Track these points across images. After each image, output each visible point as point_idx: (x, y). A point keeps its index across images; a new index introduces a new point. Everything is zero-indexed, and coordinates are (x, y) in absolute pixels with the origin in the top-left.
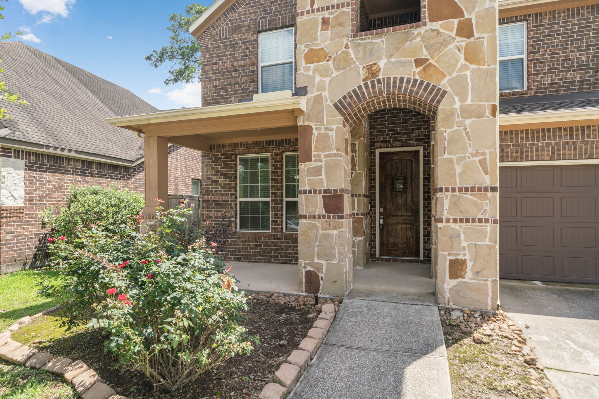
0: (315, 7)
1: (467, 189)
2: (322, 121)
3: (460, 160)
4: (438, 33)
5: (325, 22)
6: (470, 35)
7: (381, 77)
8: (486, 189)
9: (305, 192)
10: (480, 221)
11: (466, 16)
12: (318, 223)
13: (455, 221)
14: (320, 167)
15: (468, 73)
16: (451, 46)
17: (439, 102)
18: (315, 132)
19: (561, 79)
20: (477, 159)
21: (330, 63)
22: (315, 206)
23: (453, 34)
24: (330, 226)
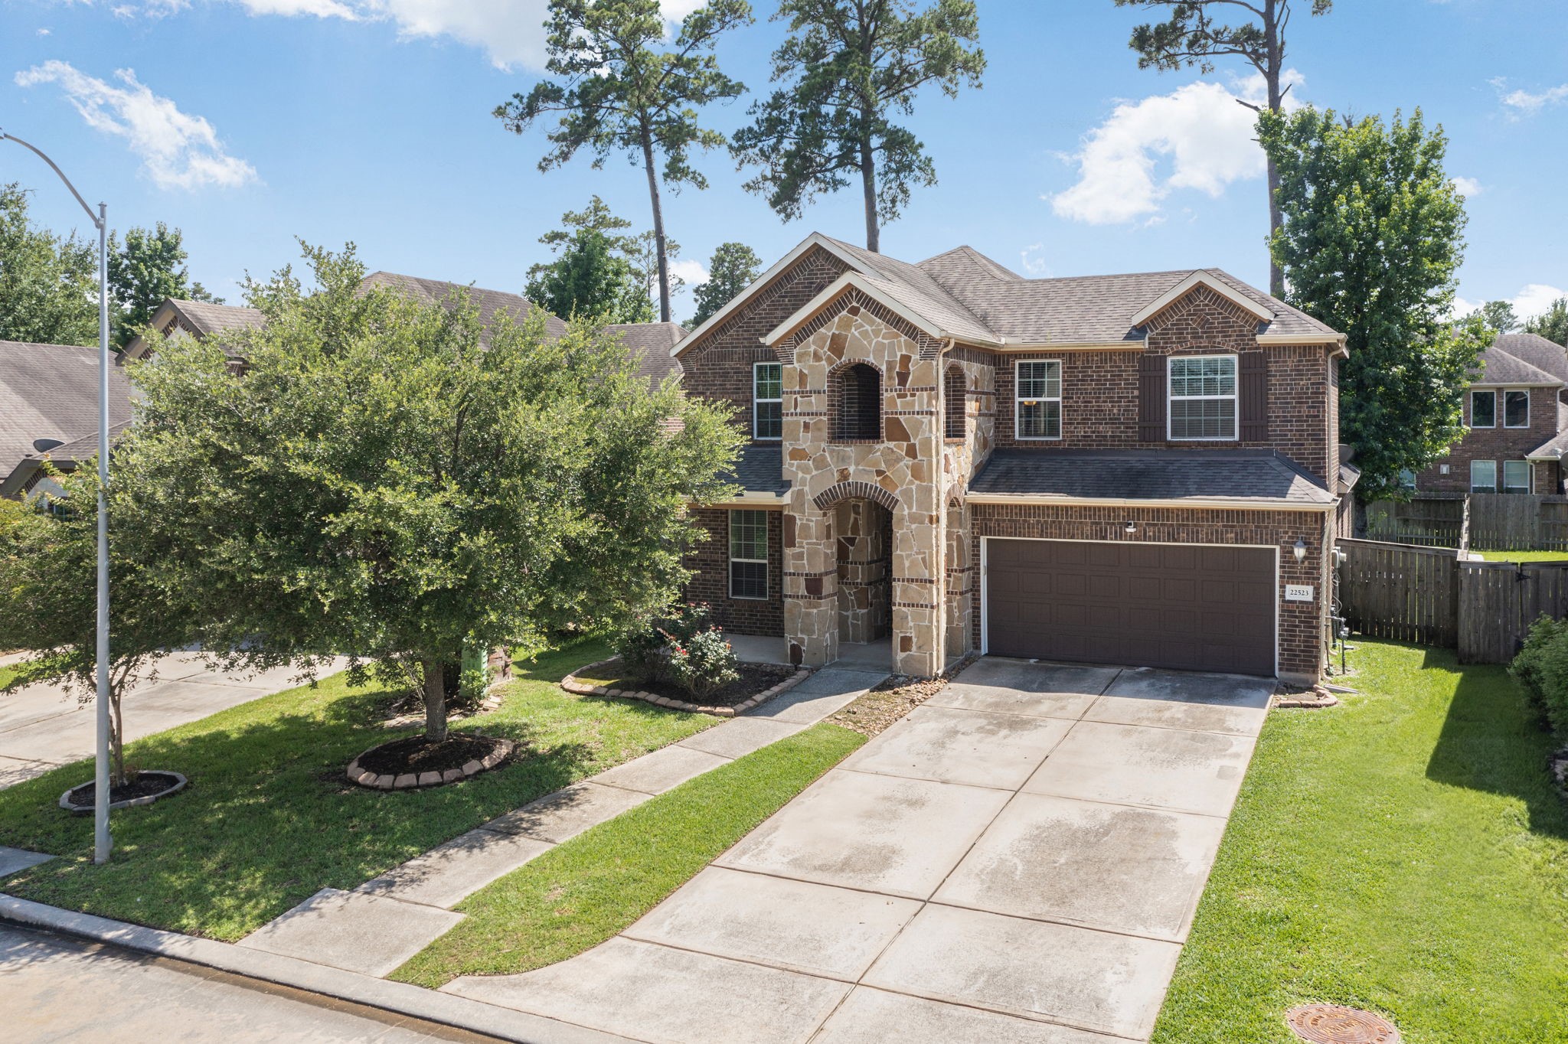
0: (798, 410)
1: (912, 580)
2: (804, 513)
3: (909, 556)
4: (893, 451)
5: (806, 426)
6: (915, 457)
7: (850, 481)
8: (926, 581)
9: (790, 574)
10: (922, 606)
11: (912, 441)
12: (801, 602)
13: (904, 605)
14: (803, 553)
15: (914, 487)
16: (902, 464)
17: (893, 508)
18: (798, 522)
19: (1094, 432)
20: (920, 557)
21: (811, 462)
22: (799, 587)
23: (904, 454)
24: (811, 606)
